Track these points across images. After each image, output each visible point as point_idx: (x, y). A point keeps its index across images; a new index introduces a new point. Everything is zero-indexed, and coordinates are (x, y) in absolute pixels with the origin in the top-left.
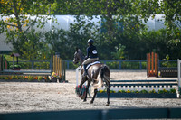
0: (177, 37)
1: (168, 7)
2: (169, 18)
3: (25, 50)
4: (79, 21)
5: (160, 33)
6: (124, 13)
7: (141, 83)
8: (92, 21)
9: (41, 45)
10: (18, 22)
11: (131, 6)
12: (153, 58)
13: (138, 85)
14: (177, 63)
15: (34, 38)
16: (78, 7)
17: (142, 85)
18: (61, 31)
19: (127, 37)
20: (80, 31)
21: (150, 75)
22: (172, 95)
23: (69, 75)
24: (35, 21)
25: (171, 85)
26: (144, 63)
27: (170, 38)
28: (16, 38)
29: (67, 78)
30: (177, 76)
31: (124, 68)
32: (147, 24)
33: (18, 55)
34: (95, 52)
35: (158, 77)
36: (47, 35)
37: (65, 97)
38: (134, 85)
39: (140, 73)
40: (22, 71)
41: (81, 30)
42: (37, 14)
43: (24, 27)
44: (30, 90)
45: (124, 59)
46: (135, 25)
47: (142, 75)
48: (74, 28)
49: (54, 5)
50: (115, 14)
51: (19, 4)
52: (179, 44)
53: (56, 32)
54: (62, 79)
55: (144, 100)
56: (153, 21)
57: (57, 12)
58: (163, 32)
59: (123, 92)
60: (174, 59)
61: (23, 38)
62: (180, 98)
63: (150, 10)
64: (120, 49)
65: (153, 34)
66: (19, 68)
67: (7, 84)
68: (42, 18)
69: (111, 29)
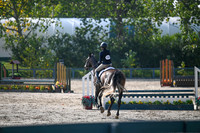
0: (193, 43)
1: (184, 9)
2: (185, 21)
3: (25, 56)
4: (85, 24)
5: (175, 38)
6: (136, 16)
7: (154, 94)
8: (100, 25)
9: (43, 51)
10: (19, 26)
11: (143, 8)
12: (167, 65)
13: (151, 96)
14: (193, 71)
15: (36, 43)
16: (85, 9)
17: (156, 96)
18: (66, 35)
19: (139, 42)
20: (86, 36)
21: (164, 84)
22: (188, 106)
23: (74, 84)
24: (37, 25)
25: (187, 95)
26: (157, 71)
27: (186, 43)
28: (16, 43)
29: (73, 87)
30: (194, 86)
31: (135, 77)
32: (160, 28)
33: (18, 62)
34: (108, 57)
35: (172, 86)
36: (50, 40)
37: (70, 109)
38: (147, 96)
39: (153, 83)
40: (22, 80)
41: (88, 35)
42: (40, 17)
43: (25, 32)
44: (31, 101)
45: (135, 67)
46: (147, 29)
47: (155, 85)
48: (81, 32)
49: (58, 7)
50: (126, 17)
51: (19, 5)
52: (195, 49)
53: (60, 37)
54: (67, 89)
55: (158, 112)
56: (168, 25)
57: (61, 15)
58: (179, 36)
59: (134, 103)
60: (190, 66)
61: (24, 43)
62: (197, 109)
63: (164, 12)
64: (130, 55)
65: (168, 39)
66: (19, 77)
67: (6, 95)
68: (45, 21)
69: (121, 33)
